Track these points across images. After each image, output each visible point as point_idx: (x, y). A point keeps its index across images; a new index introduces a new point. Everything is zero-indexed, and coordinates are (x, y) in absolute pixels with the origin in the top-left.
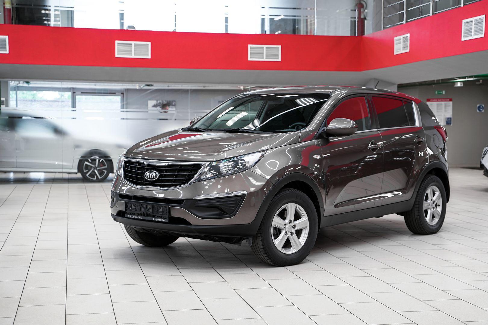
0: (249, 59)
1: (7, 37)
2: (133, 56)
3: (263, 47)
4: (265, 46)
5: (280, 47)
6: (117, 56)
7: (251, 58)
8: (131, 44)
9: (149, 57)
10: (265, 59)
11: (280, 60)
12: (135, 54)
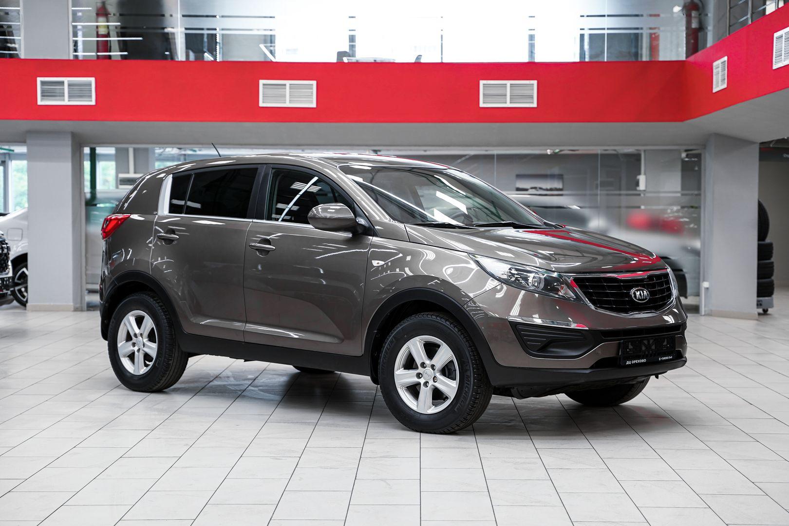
0: (482, 105)
1: (92, 80)
2: (288, 104)
3: (506, 84)
4: (508, 83)
5: (535, 82)
6: (261, 104)
7: (484, 103)
8: (285, 85)
9: (314, 105)
10: (508, 105)
11: (535, 105)
12: (290, 101)
